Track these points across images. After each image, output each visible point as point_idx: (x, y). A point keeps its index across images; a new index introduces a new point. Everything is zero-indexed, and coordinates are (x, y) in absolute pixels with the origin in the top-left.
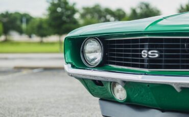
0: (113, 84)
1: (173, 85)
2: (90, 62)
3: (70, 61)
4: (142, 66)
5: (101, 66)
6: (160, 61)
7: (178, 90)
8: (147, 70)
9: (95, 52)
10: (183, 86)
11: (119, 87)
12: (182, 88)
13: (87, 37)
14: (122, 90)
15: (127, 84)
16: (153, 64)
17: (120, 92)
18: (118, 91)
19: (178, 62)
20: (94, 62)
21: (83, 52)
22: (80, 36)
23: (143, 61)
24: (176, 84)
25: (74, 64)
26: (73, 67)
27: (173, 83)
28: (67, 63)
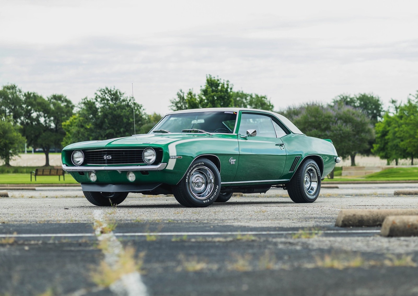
0: (90, 172)
1: (118, 171)
2: (77, 163)
3: (65, 163)
4: (104, 163)
5: (83, 164)
6: (113, 160)
7: (120, 173)
8: (106, 165)
9: (80, 157)
10: (122, 170)
11: (93, 175)
12: (122, 172)
13: (75, 150)
14: (94, 176)
15: (97, 172)
16: (109, 162)
17: (93, 177)
18: (92, 176)
19: (120, 160)
20: (79, 163)
21: (72, 158)
22: (72, 149)
23: (104, 160)
24: (119, 170)
25: (67, 164)
26: (67, 166)
27: (117, 169)
28: (63, 164)
